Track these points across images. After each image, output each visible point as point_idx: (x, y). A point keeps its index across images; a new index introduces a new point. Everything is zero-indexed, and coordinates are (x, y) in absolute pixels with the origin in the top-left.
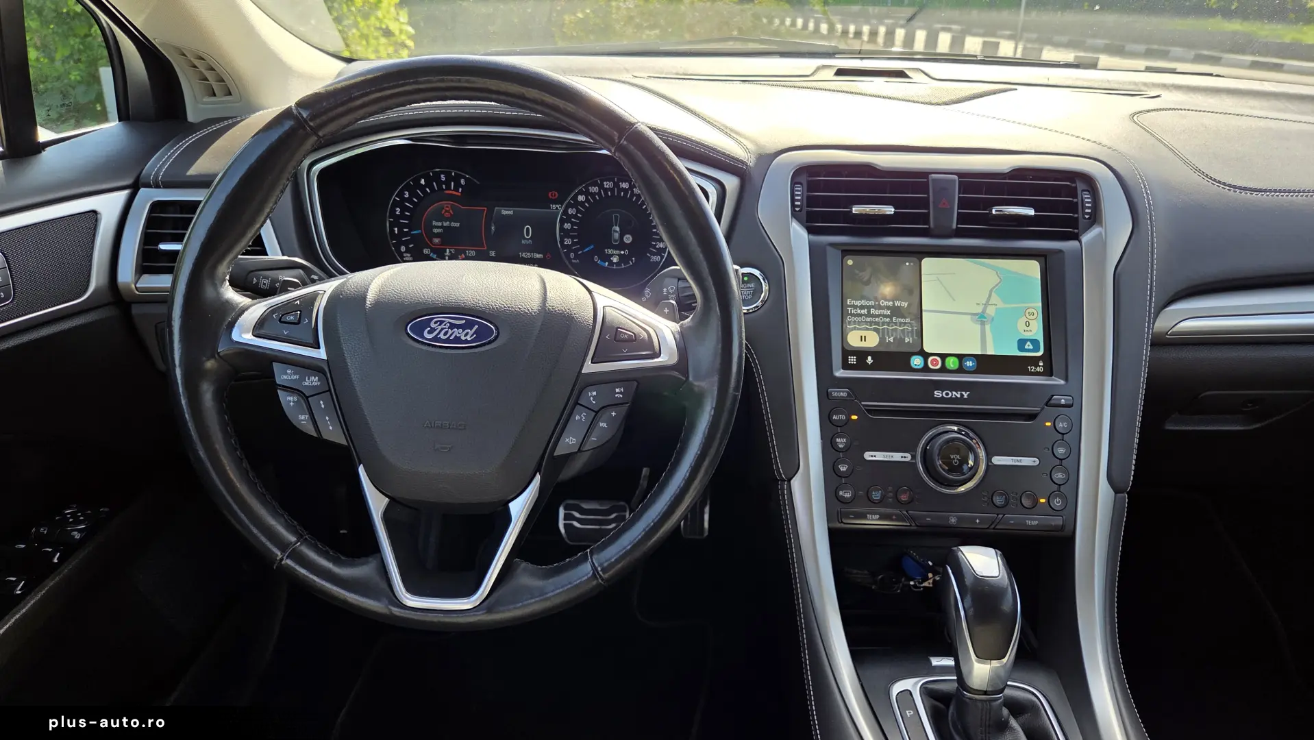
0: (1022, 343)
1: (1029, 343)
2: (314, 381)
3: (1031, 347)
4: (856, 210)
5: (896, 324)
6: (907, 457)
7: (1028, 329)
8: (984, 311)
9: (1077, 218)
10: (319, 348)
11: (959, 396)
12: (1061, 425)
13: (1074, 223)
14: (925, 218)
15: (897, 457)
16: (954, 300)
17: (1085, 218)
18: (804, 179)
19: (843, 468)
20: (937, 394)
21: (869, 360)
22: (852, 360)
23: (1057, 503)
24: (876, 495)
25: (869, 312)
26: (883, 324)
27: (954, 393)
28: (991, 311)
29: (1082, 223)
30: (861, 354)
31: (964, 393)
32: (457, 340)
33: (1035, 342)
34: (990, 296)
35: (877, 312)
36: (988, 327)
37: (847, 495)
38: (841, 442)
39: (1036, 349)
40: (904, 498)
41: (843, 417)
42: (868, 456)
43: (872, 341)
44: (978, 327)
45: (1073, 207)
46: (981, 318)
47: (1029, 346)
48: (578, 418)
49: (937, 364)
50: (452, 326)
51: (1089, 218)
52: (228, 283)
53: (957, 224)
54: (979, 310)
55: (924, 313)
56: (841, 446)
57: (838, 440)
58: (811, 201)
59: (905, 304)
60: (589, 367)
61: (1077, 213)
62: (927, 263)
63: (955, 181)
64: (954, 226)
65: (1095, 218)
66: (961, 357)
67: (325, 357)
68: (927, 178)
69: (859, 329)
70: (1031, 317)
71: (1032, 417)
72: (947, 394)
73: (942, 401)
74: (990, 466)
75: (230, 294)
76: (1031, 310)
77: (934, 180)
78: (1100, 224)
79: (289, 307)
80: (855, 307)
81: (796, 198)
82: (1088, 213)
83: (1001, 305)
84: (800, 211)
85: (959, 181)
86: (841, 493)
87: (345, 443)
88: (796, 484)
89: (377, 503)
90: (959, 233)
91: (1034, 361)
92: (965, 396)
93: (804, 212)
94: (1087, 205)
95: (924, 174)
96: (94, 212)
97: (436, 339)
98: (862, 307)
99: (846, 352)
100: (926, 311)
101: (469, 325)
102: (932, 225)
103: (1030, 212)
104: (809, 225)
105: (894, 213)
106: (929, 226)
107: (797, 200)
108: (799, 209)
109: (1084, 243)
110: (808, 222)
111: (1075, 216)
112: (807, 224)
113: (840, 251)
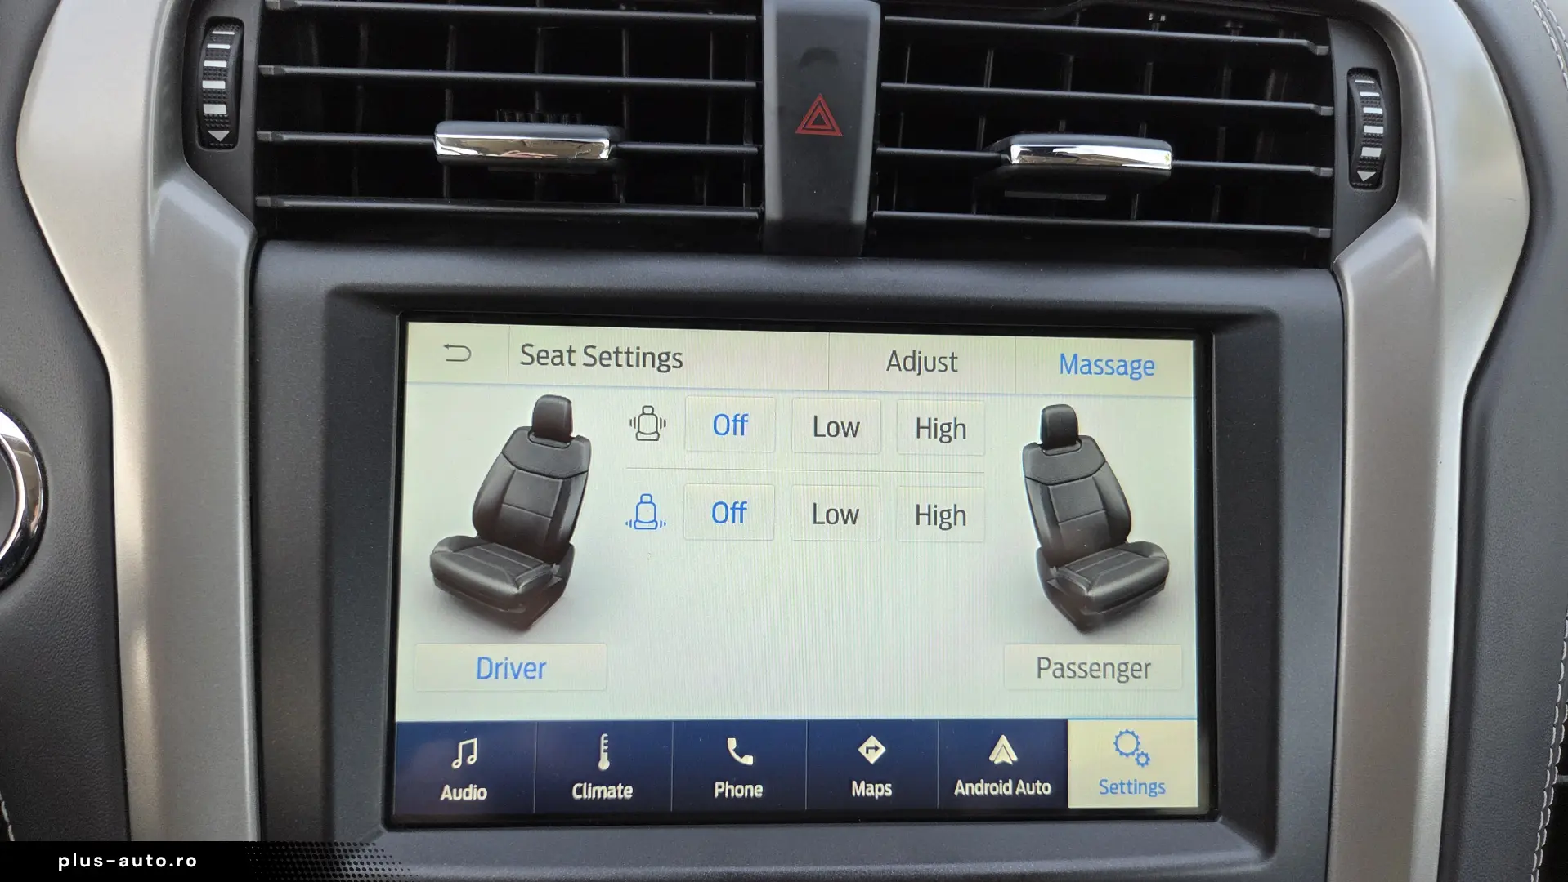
4: (448, 141)
9: (1329, 182)
13: (1317, 201)
14: (744, 179)
17: (1354, 179)
29: (1344, 191)
45: (1314, 138)
51: (1374, 183)
53: (871, 207)
61: (1331, 163)
63: (864, 23)
64: (860, 215)
65: (1397, 181)
68: (760, 7)
77: (783, 18)
78: (1419, 206)
81: (202, 85)
82: (1369, 163)
84: (231, 141)
85: (884, 27)
90: (879, 244)
94: (1369, 130)
102: (773, 208)
103: (1157, 158)
104: (266, 201)
105: (610, 155)
106: (762, 214)
107: (215, 97)
108: (220, 135)
109: (1353, 281)
110: (259, 190)
111: (1322, 174)
112: (258, 198)
113: (397, 317)
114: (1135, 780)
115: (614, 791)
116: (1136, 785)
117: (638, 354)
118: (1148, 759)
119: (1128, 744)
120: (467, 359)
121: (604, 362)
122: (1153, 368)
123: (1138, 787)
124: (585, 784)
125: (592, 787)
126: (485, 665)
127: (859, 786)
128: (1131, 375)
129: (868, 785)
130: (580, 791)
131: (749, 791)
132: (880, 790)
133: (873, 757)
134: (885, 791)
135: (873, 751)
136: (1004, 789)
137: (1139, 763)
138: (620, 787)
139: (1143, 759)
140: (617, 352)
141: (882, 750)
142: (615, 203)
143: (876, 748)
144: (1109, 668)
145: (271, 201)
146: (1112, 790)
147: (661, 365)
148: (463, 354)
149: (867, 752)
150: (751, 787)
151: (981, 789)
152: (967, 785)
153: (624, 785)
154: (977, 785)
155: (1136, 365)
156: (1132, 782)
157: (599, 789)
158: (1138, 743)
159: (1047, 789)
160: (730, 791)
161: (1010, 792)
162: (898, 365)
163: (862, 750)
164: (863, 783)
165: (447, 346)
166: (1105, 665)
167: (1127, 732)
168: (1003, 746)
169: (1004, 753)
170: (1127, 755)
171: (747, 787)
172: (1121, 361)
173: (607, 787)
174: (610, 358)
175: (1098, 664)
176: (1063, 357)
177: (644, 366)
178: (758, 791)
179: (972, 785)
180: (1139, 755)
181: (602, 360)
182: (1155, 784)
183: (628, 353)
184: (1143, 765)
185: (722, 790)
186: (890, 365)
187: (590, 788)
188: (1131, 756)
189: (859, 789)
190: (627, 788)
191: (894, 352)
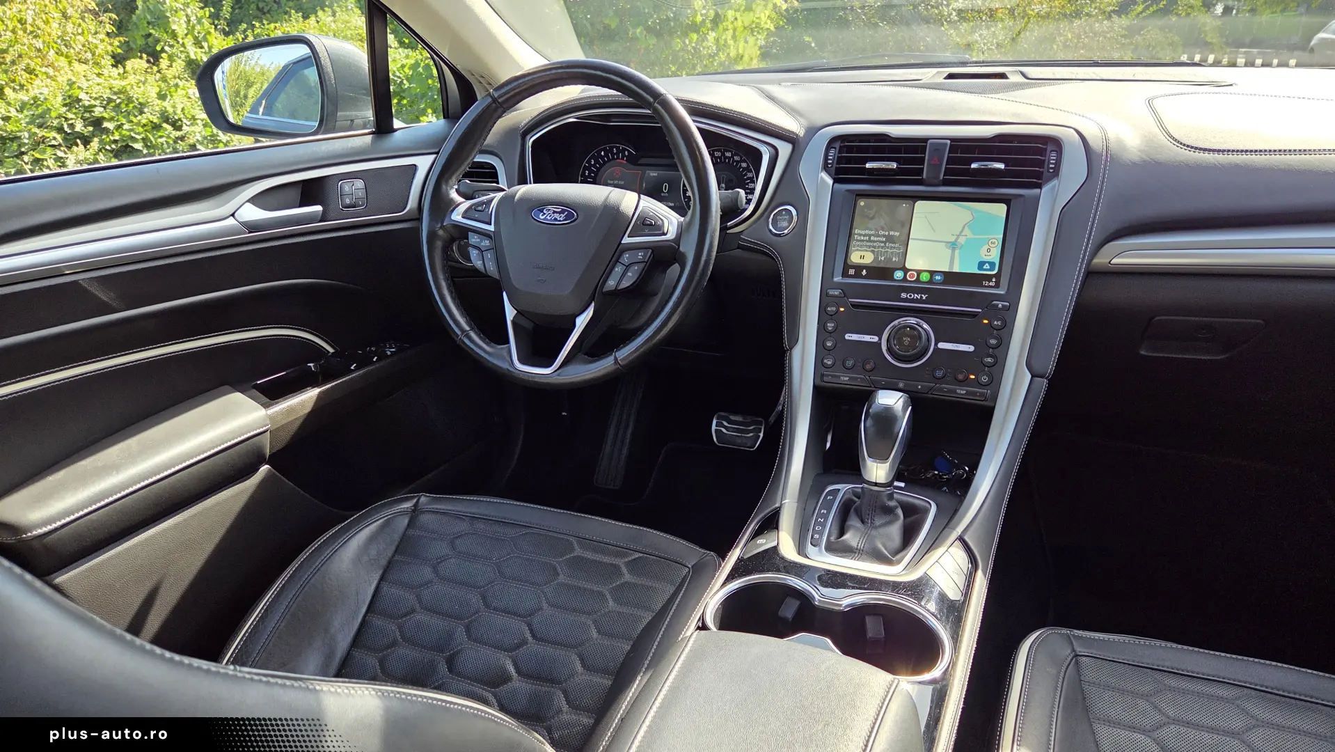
0: (981, 265)
1: (987, 264)
2: (486, 243)
3: (988, 267)
4: (868, 165)
5: (888, 248)
6: (876, 339)
7: (989, 254)
8: (956, 240)
9: (1042, 172)
10: (491, 224)
11: (919, 298)
12: (996, 323)
13: (1039, 175)
14: (920, 172)
15: (867, 338)
16: (934, 231)
17: (1049, 172)
18: (837, 145)
19: (829, 344)
20: (904, 295)
21: (864, 272)
22: (852, 272)
23: (984, 379)
24: (850, 363)
25: (870, 238)
26: (879, 247)
27: (916, 295)
28: (962, 240)
29: (1046, 174)
30: (858, 268)
31: (923, 295)
32: (556, 219)
33: (992, 264)
34: (964, 227)
35: (876, 239)
36: (957, 252)
37: (829, 363)
38: (830, 326)
39: (992, 269)
40: (868, 367)
41: (834, 309)
42: (848, 337)
43: (868, 259)
44: (950, 251)
45: (1041, 164)
46: (953, 246)
47: (987, 266)
48: (616, 269)
49: (913, 277)
50: (554, 212)
51: (1052, 172)
52: (454, 190)
53: (944, 176)
54: (952, 239)
55: (910, 241)
56: (830, 329)
57: (828, 325)
58: (840, 160)
59: (897, 234)
60: (626, 240)
61: (1043, 168)
62: (920, 205)
63: (946, 144)
64: (941, 178)
65: (1056, 173)
66: (932, 273)
67: (493, 230)
68: (927, 143)
69: (860, 250)
70: (993, 245)
71: (974, 315)
72: (910, 296)
73: (906, 300)
74: (936, 350)
75: (454, 195)
76: (994, 240)
77: (931, 144)
78: (1058, 181)
79: (481, 203)
80: (860, 235)
81: (829, 158)
82: (1052, 168)
83: (970, 236)
84: (831, 167)
85: (951, 145)
86: (825, 361)
87: (498, 278)
88: (796, 353)
89: (510, 313)
90: (946, 183)
91: (989, 278)
92: (924, 298)
93: (833, 169)
94: (1052, 162)
95: (925, 140)
96: (415, 165)
97: (545, 219)
98: (864, 235)
99: (847, 266)
100: (912, 239)
101: (562, 212)
102: (924, 176)
103: (1002, 166)
105: (896, 168)
106: (923, 178)
107: (830, 159)
108: (830, 166)
109: (1044, 191)
110: (835, 175)
111: (1041, 170)
113: (857, 196)
120: (868, 205)
122: (998, 209)
128: (993, 210)
142: (896, 176)
165: (865, 203)
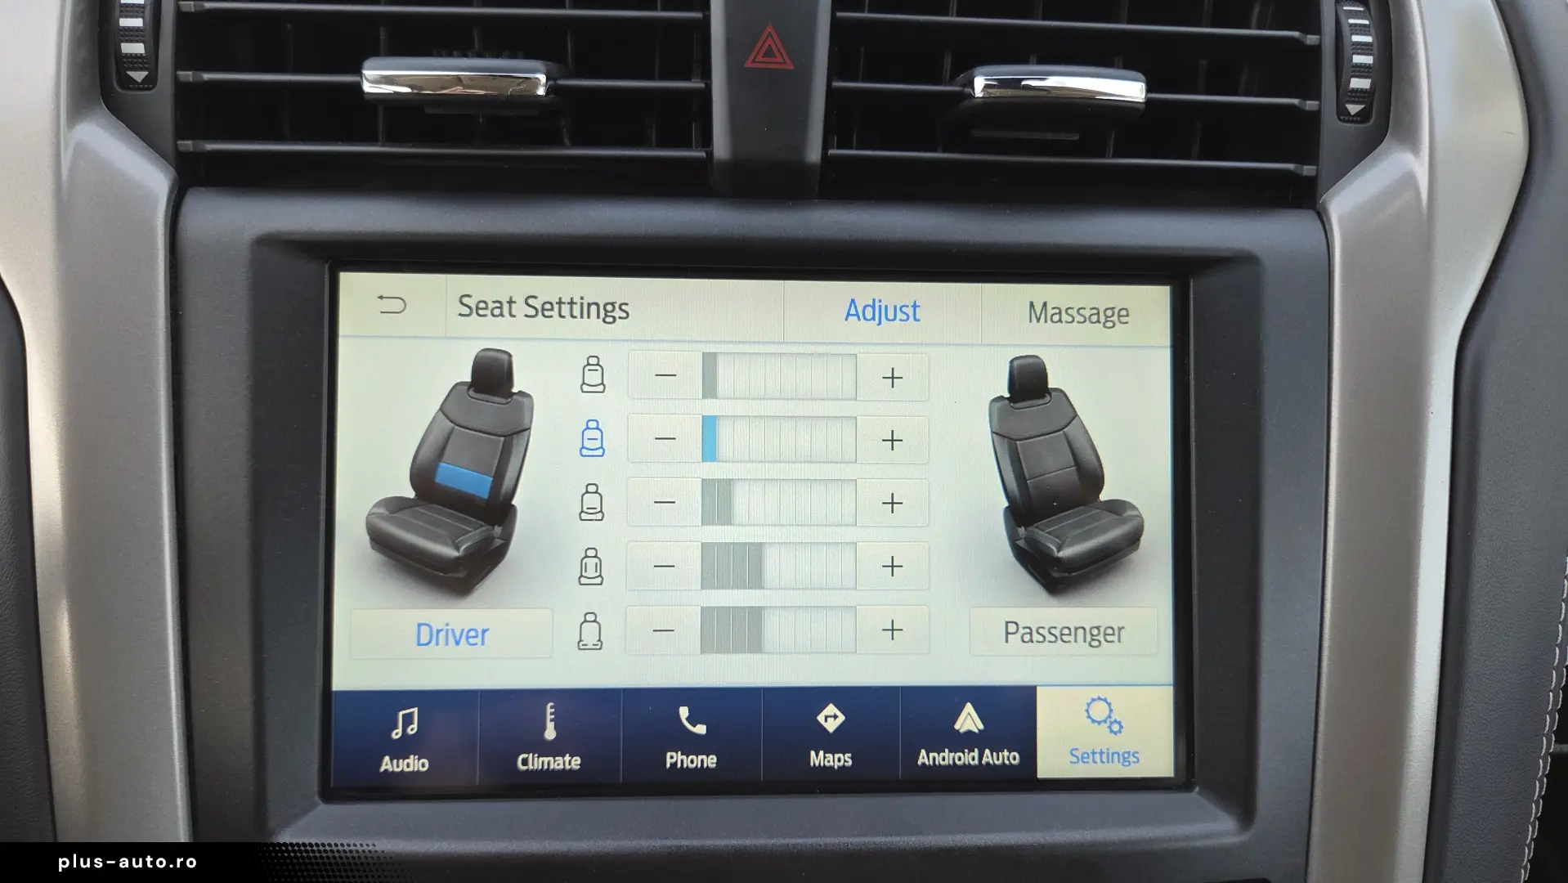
4: (379, 77)
9: (1316, 116)
13: (1302, 137)
17: (1342, 113)
29: (1332, 130)
45: (1299, 69)
51: (1363, 117)
53: (826, 145)
61: (1316, 95)
64: (814, 154)
65: (1387, 114)
78: (1409, 138)
81: (128, 23)
82: (1358, 95)
84: (148, 84)
90: (837, 186)
94: (1357, 59)
102: (721, 147)
103: (1130, 89)
104: (187, 145)
105: (548, 92)
106: (710, 155)
107: (132, 35)
108: (138, 76)
109: (1340, 221)
110: (181, 132)
111: (1307, 108)
112: (179, 142)
113: (327, 266)
114: (1108, 749)
115: (561, 762)
116: (1108, 754)
117: (582, 304)
118: (1121, 727)
119: (1100, 710)
120: (403, 311)
121: (546, 313)
122: (1127, 315)
123: (1109, 756)
124: (531, 755)
125: (538, 757)
126: (425, 630)
127: (817, 755)
128: (1104, 323)
129: (827, 755)
130: (525, 762)
131: (702, 761)
132: (839, 760)
133: (831, 726)
134: (845, 761)
135: (831, 719)
136: (969, 758)
137: (1112, 731)
138: (567, 758)
139: (1114, 726)
140: (560, 303)
141: (841, 718)
142: (559, 143)
143: (835, 717)
144: (1080, 632)
145: (193, 144)
146: (1083, 759)
147: (606, 316)
148: (398, 305)
149: (826, 721)
150: (704, 757)
151: (946, 758)
152: (931, 755)
153: (572, 756)
154: (942, 754)
155: (1109, 313)
156: (1105, 750)
157: (546, 759)
158: (1111, 710)
159: (1014, 759)
160: (682, 761)
161: (976, 762)
162: (857, 315)
163: (821, 718)
164: (821, 753)
165: (381, 297)
166: (1076, 629)
167: (1099, 699)
168: (969, 714)
169: (969, 720)
170: (1099, 723)
171: (700, 757)
172: (1093, 308)
173: (554, 758)
174: (552, 309)
175: (1069, 629)
176: (1032, 305)
177: (589, 317)
178: (711, 761)
179: (936, 755)
180: (1111, 723)
181: (544, 310)
182: (1128, 753)
183: (572, 303)
184: (1115, 733)
185: (674, 760)
186: (849, 314)
187: (536, 759)
188: (1103, 724)
189: (817, 759)
190: (575, 758)
191: (853, 301)
